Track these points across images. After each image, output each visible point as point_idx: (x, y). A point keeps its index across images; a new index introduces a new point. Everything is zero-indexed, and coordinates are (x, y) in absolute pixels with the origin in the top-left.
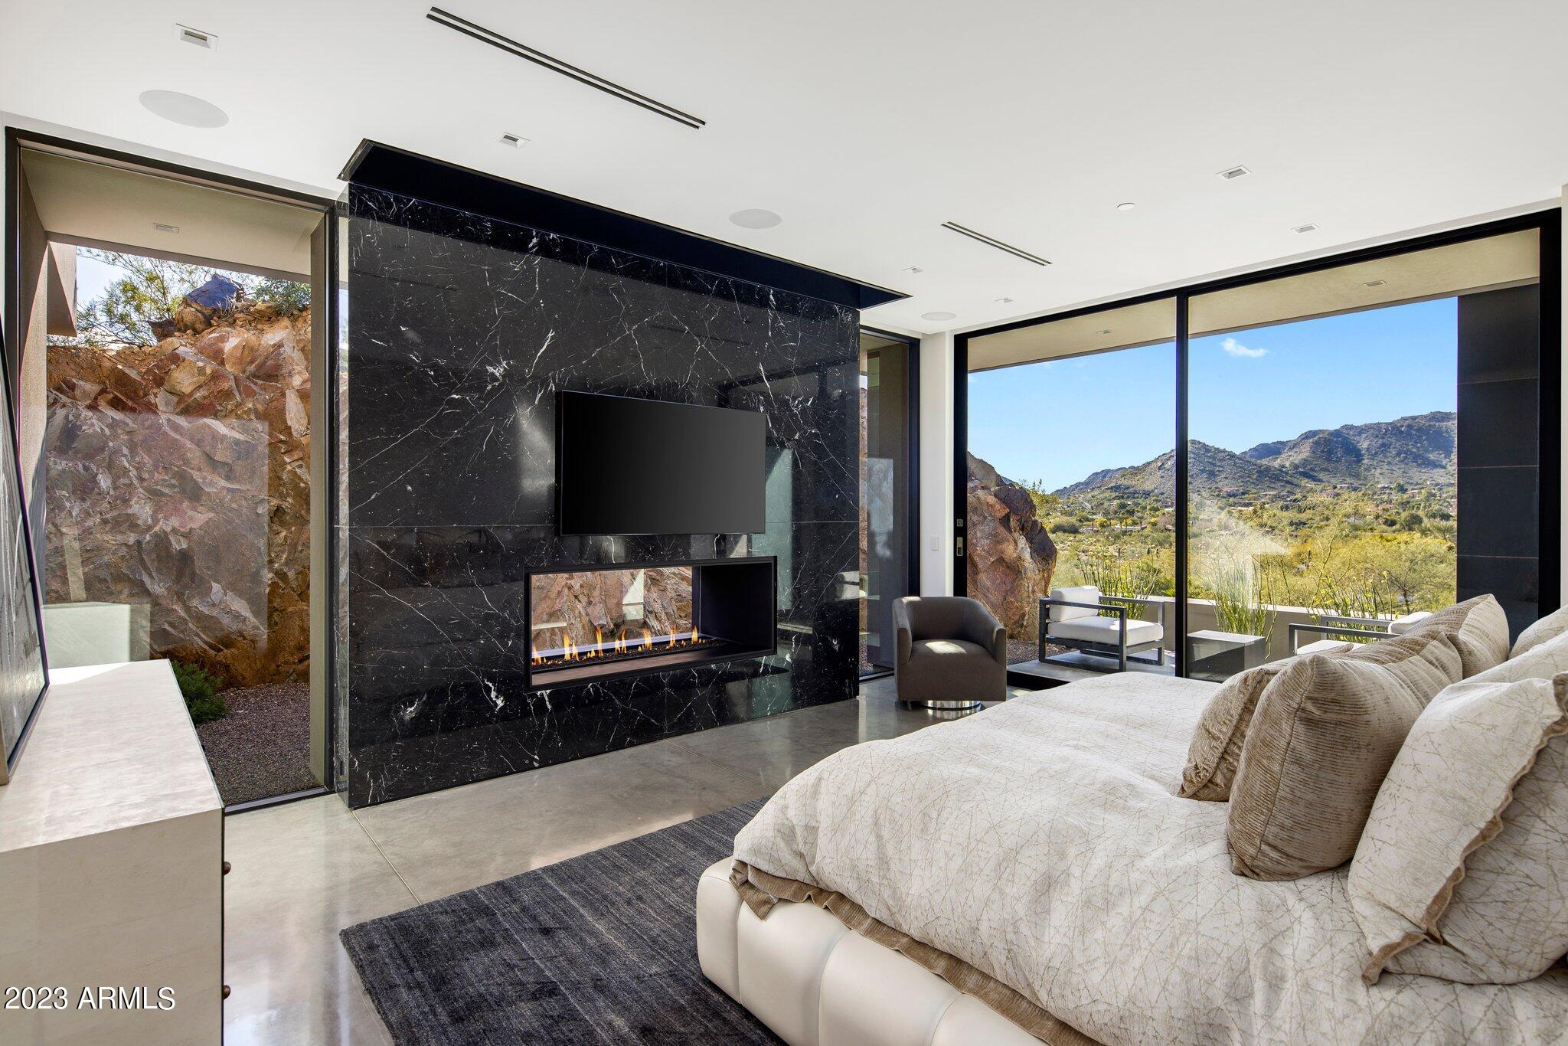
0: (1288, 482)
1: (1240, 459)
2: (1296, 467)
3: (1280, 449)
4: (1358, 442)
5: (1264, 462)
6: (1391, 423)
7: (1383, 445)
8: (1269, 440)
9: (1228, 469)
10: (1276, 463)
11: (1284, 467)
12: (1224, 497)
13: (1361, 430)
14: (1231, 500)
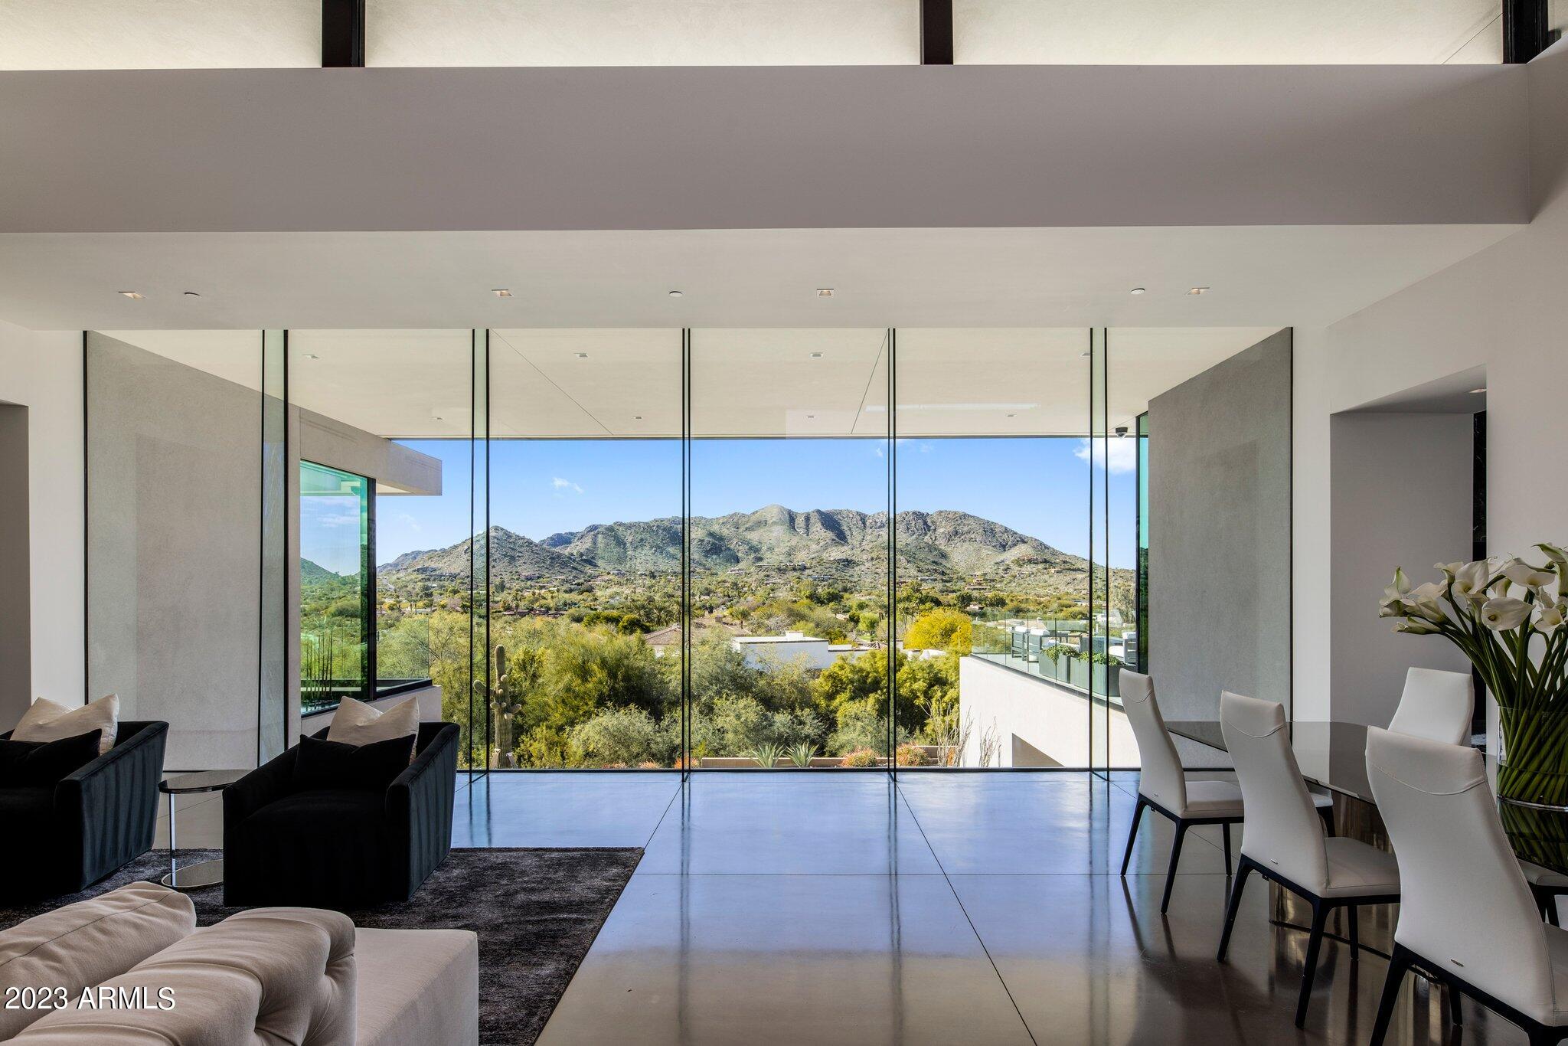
0: (574, 568)
1: (536, 546)
2: (582, 555)
3: (570, 539)
4: (625, 537)
5: (558, 550)
6: (646, 523)
7: (642, 540)
8: (563, 530)
9: (526, 555)
10: (567, 552)
11: (572, 555)
12: (522, 581)
13: (629, 526)
14: (529, 583)
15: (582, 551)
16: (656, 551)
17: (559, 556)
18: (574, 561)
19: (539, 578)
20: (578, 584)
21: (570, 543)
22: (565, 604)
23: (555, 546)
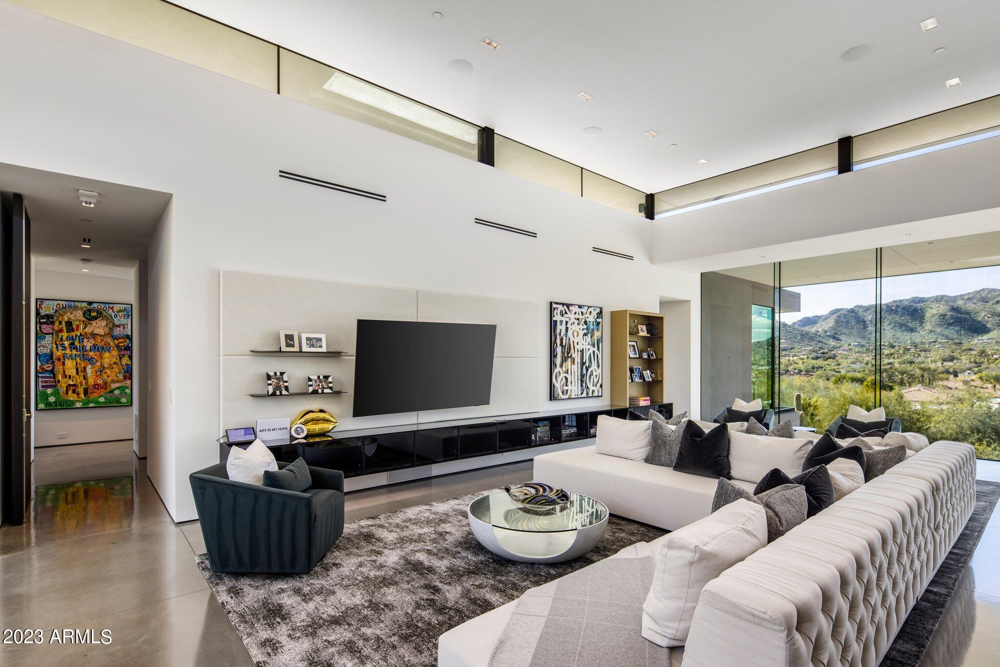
15: (826, 329)
16: (895, 326)
17: (807, 333)
18: (820, 336)
19: (791, 349)
20: (823, 353)
21: (816, 323)
22: (813, 368)
23: (804, 326)
